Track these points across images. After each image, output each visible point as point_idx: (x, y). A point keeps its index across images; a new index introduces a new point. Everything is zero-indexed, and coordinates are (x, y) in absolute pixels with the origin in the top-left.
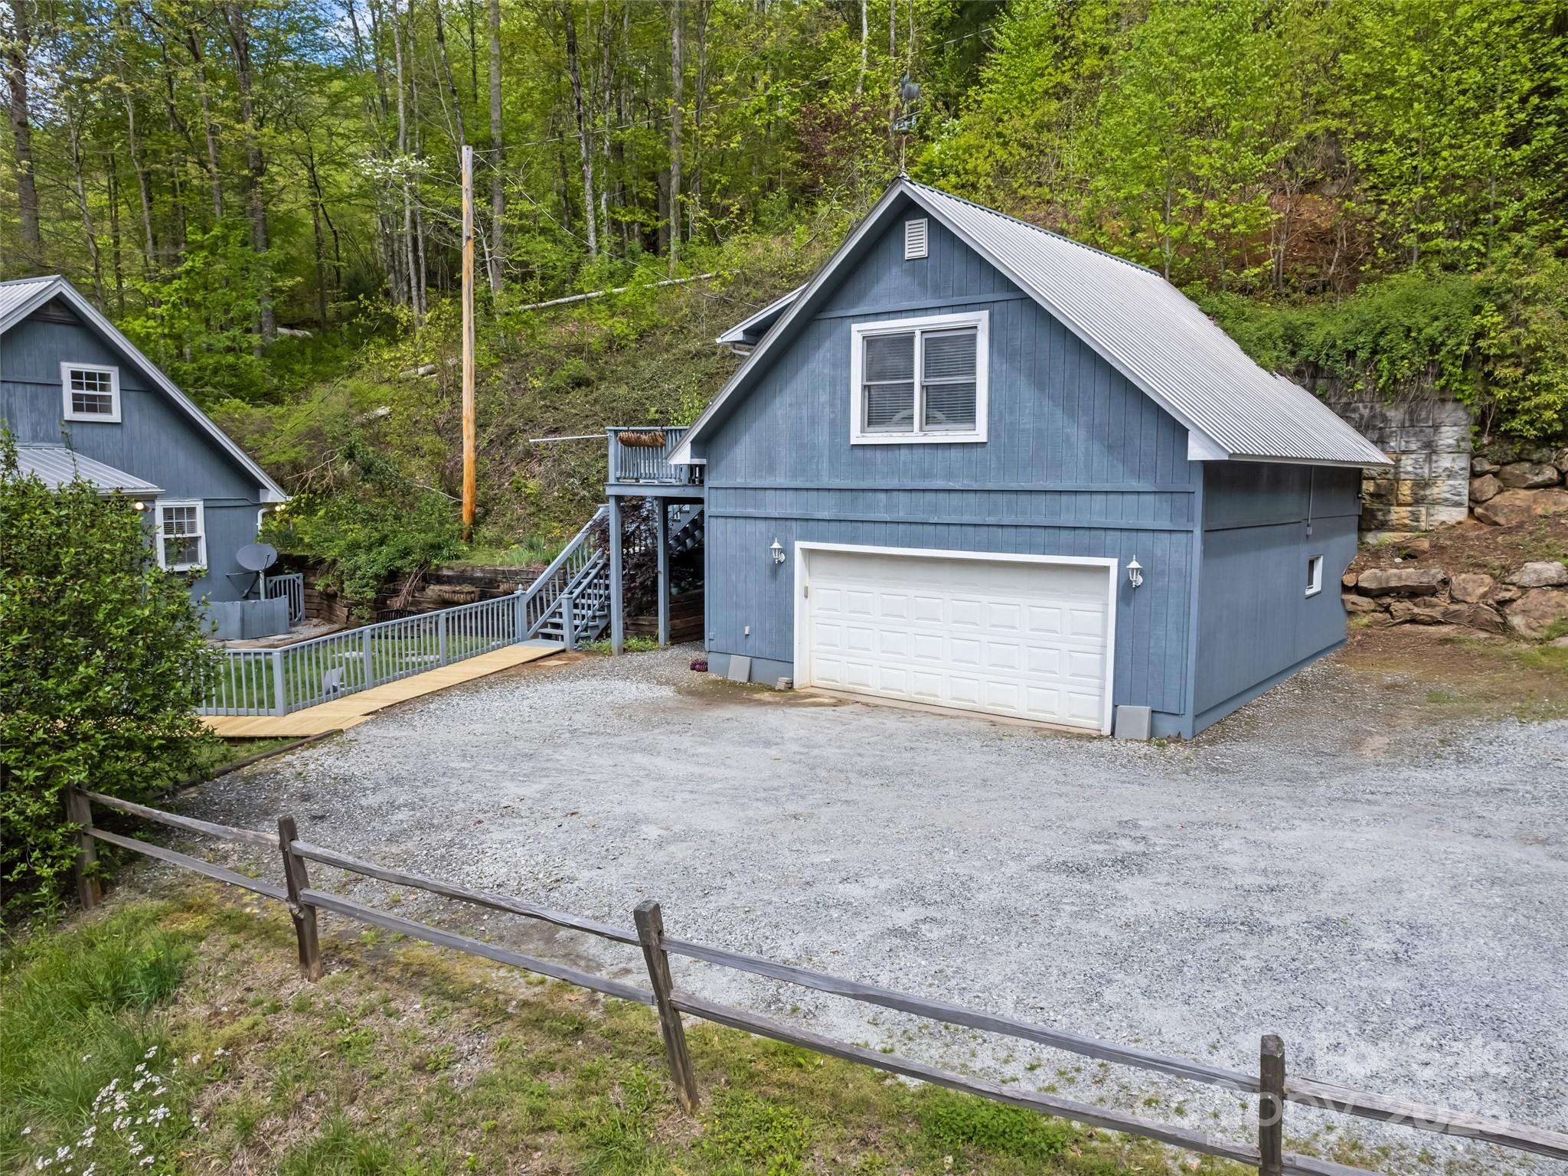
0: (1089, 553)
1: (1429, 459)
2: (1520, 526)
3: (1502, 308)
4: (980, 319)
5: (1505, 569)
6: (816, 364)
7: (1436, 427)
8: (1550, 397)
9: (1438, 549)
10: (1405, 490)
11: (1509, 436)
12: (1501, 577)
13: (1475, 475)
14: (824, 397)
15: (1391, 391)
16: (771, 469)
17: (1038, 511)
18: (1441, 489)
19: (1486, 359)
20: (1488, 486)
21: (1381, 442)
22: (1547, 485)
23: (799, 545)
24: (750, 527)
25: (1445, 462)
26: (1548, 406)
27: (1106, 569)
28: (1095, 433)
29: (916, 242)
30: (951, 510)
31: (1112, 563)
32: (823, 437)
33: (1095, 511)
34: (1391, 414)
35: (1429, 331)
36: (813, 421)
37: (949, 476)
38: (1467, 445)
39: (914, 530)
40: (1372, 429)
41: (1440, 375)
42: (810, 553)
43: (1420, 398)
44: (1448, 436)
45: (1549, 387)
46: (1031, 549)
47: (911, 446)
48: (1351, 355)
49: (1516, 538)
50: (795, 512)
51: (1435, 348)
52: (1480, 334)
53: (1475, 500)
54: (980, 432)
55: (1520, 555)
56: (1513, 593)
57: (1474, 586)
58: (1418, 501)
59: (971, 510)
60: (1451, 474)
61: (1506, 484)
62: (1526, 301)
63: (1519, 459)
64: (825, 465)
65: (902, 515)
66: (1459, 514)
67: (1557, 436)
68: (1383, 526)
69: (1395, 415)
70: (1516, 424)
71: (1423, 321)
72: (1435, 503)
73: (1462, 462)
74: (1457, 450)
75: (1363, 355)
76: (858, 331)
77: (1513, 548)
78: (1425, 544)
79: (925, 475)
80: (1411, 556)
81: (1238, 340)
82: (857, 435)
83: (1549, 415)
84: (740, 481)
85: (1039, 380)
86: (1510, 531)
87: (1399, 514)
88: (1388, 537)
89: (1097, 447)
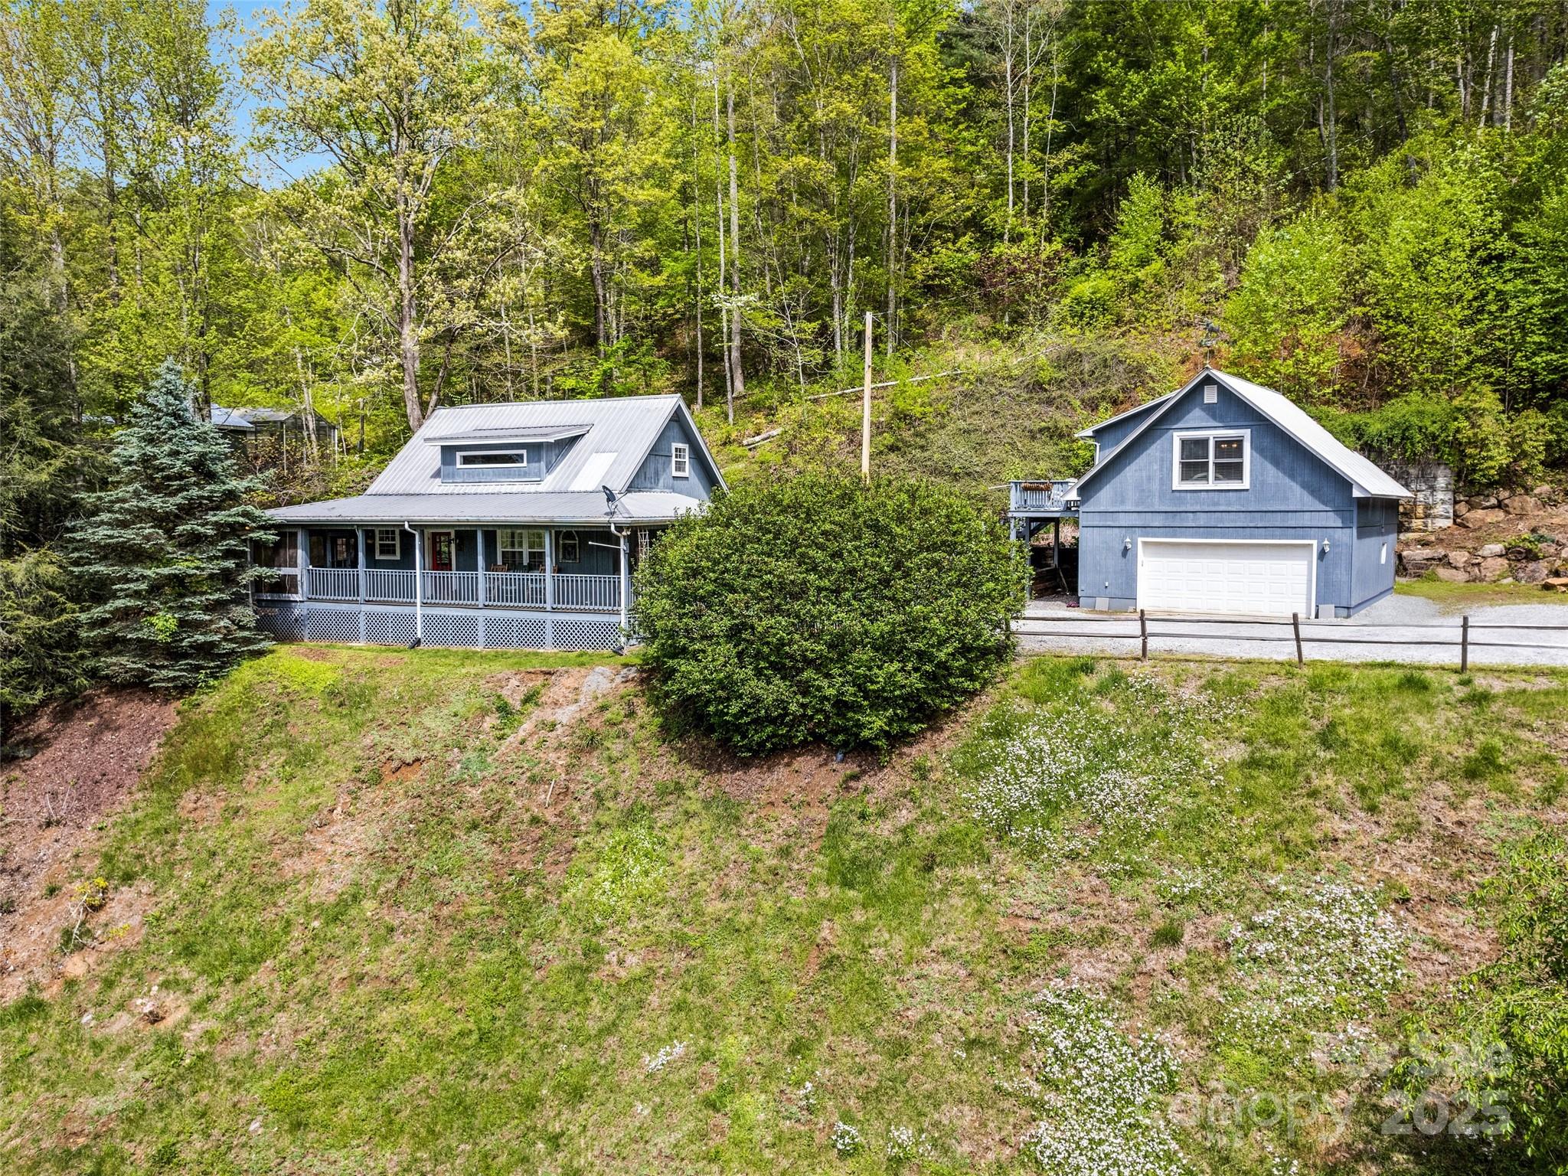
0: (1303, 538)
1: (1432, 494)
2: (1480, 528)
3: (1468, 418)
4: (1246, 433)
5: (1475, 549)
6: (1154, 451)
7: (1435, 478)
8: (1492, 463)
9: (1440, 541)
10: (1420, 510)
11: (1472, 482)
12: (1474, 552)
13: (1456, 502)
14: (1156, 467)
15: (1413, 460)
16: (1123, 502)
17: (1278, 520)
18: (1439, 510)
19: (1460, 444)
20: (1462, 508)
21: (1407, 486)
22: (1492, 507)
23: (1140, 540)
24: (1109, 531)
25: (1440, 495)
26: (1492, 468)
27: (1311, 545)
28: (1304, 486)
29: (1210, 396)
30: (1228, 520)
31: (1315, 543)
32: (1156, 486)
33: (1306, 520)
34: (1412, 471)
35: (1431, 429)
36: (1149, 479)
37: (1229, 504)
38: (1452, 487)
39: (1209, 529)
40: (1401, 478)
41: (1437, 451)
42: (1145, 543)
43: (1428, 463)
44: (1441, 482)
45: (1491, 458)
46: (1273, 538)
47: (1207, 491)
48: (1390, 440)
49: (1478, 534)
50: (1138, 523)
51: (1435, 437)
52: (1458, 431)
53: (1456, 515)
54: (1246, 484)
55: (1481, 541)
56: (1480, 560)
57: (1459, 557)
58: (1427, 516)
59: (1241, 520)
60: (1443, 502)
61: (1472, 507)
62: (1481, 415)
63: (1478, 494)
64: (1157, 499)
65: (1202, 524)
66: (1449, 523)
67: (1496, 482)
68: (1408, 530)
69: (1413, 471)
70: (1476, 476)
71: (1428, 423)
72: (1435, 517)
73: (1449, 496)
74: (1447, 489)
75: (1397, 440)
76: (1177, 437)
77: (1478, 538)
78: (1433, 538)
79: (1218, 504)
80: (1425, 544)
81: (1331, 432)
82: (1177, 484)
83: (1493, 472)
84: (1102, 509)
85: (1276, 463)
86: (1475, 530)
87: (1416, 523)
88: (1411, 536)
89: (1305, 493)
